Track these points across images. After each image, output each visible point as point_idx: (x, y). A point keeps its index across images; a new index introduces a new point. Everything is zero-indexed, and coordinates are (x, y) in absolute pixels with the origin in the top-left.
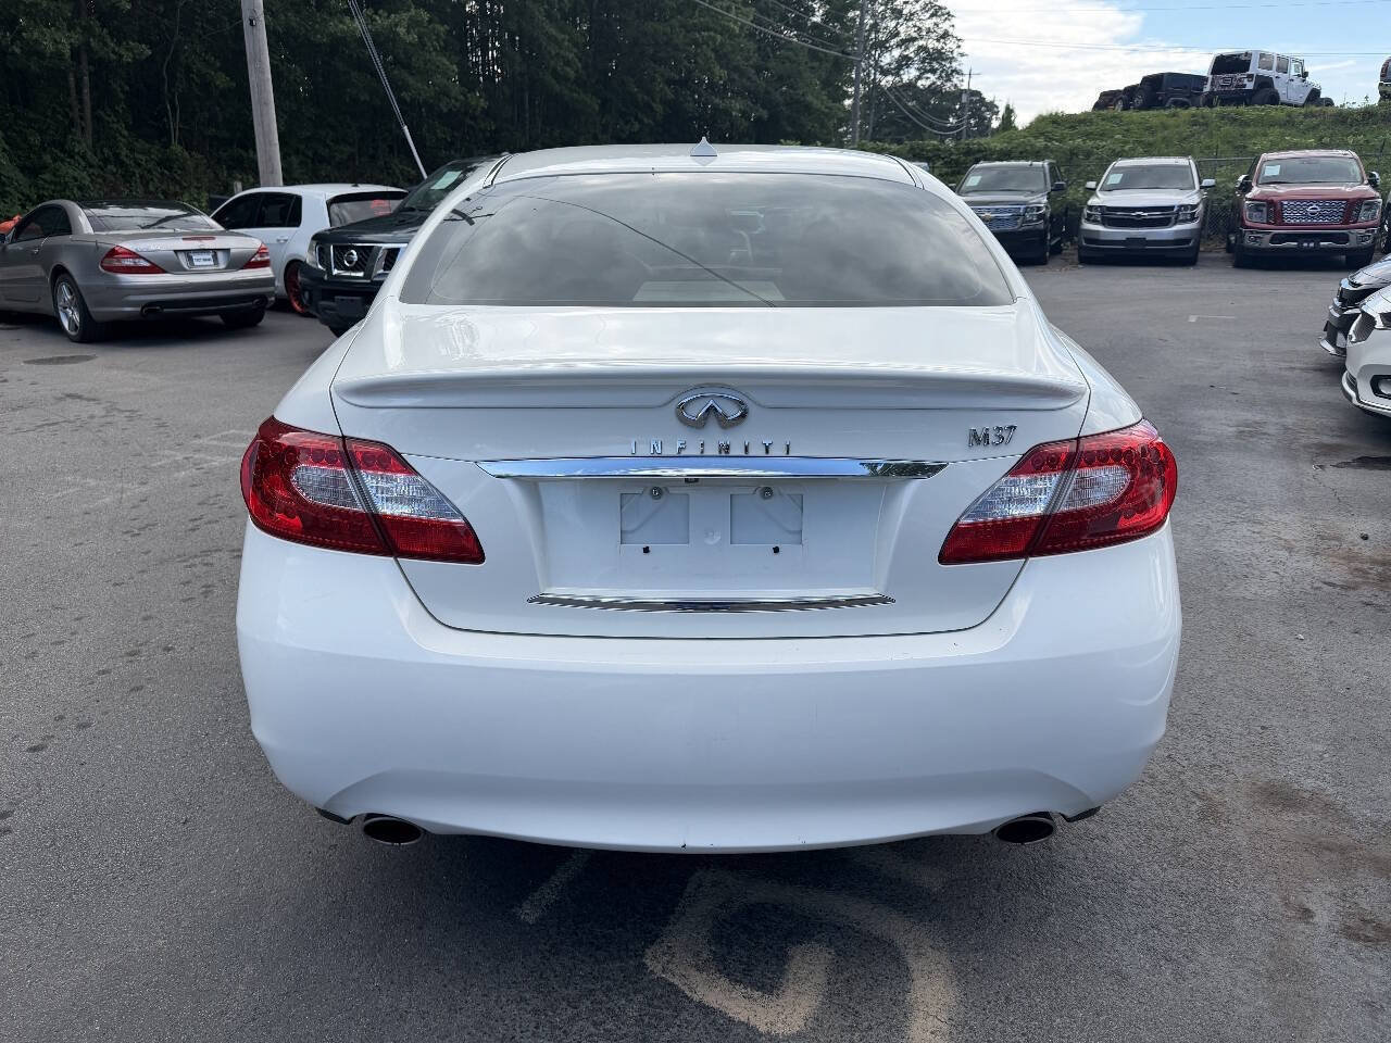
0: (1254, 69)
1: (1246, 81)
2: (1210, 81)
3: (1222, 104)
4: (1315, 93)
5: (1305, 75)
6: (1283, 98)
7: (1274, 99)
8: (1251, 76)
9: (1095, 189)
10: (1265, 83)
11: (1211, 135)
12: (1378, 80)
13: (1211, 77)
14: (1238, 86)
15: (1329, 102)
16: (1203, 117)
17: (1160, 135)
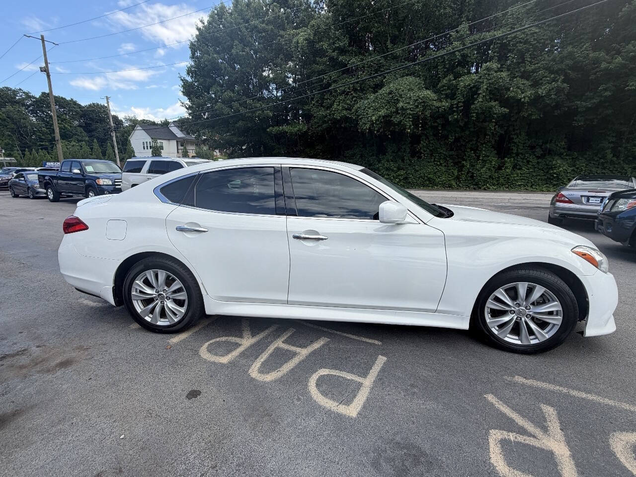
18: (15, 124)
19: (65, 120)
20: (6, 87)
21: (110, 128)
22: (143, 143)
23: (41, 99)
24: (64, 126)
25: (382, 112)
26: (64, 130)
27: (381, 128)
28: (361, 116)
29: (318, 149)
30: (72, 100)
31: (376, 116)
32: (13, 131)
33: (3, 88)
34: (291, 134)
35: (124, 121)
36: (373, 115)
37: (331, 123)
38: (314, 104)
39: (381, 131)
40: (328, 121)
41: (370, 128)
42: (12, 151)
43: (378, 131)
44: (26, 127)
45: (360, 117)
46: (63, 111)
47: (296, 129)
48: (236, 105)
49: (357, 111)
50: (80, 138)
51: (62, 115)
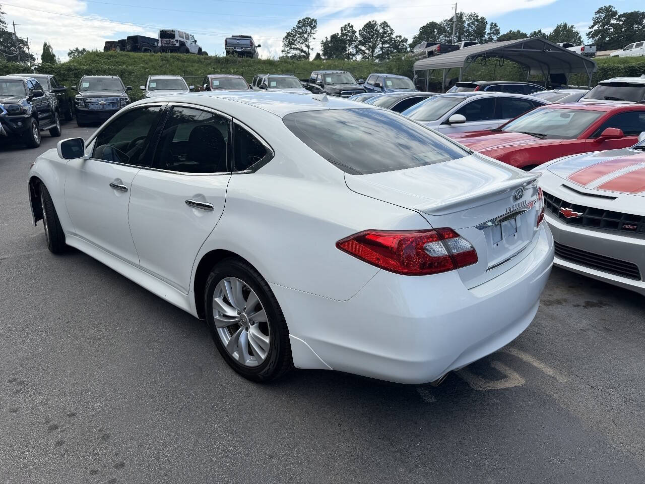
0: (177, 38)
1: (175, 43)
2: (160, 41)
3: (171, 52)
4: (200, 49)
5: (196, 41)
6: (190, 51)
7: (187, 51)
8: (177, 41)
9: (145, 90)
10: (182, 44)
11: (172, 66)
12: (224, 46)
13: (160, 39)
14: (172, 44)
15: (206, 54)
16: (165, 57)
17: (150, 64)
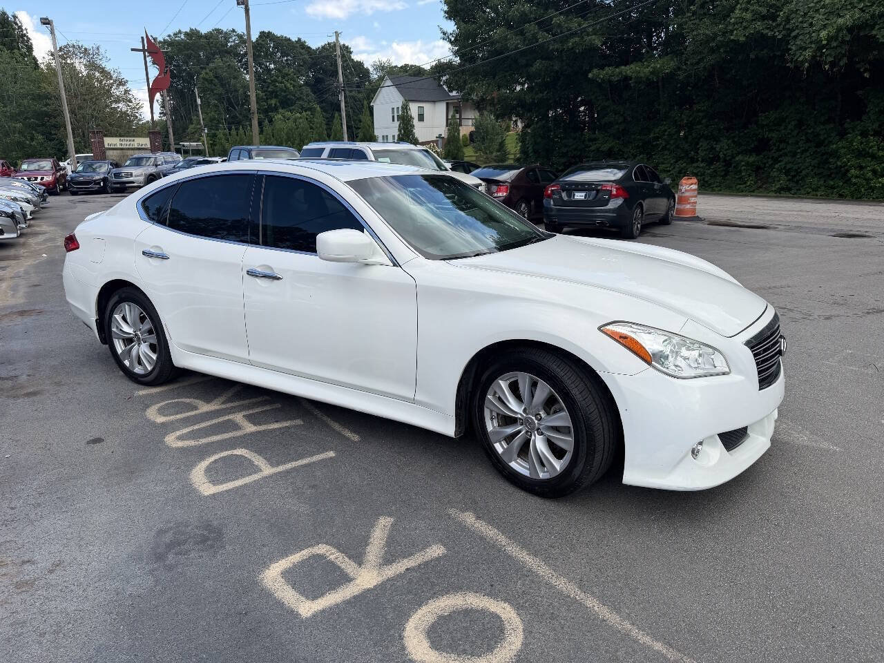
18: (223, 85)
19: (287, 75)
20: (216, 30)
21: (336, 87)
22: (393, 109)
23: (258, 44)
24: (285, 86)
25: (846, 19)
26: (285, 92)
27: (844, 55)
28: (797, 31)
29: (699, 111)
30: (299, 39)
31: (830, 29)
32: (220, 98)
33: (213, 30)
34: (639, 81)
35: (371, 69)
36: (825, 26)
37: (725, 52)
38: (694, 13)
39: (842, 63)
40: (718, 47)
41: (814, 57)
42: (218, 130)
43: (833, 64)
44: (236, 91)
45: (793, 34)
46: (287, 60)
47: (647, 70)
48: (531, 28)
49: (788, 20)
50: (306, 105)
51: (284, 67)
